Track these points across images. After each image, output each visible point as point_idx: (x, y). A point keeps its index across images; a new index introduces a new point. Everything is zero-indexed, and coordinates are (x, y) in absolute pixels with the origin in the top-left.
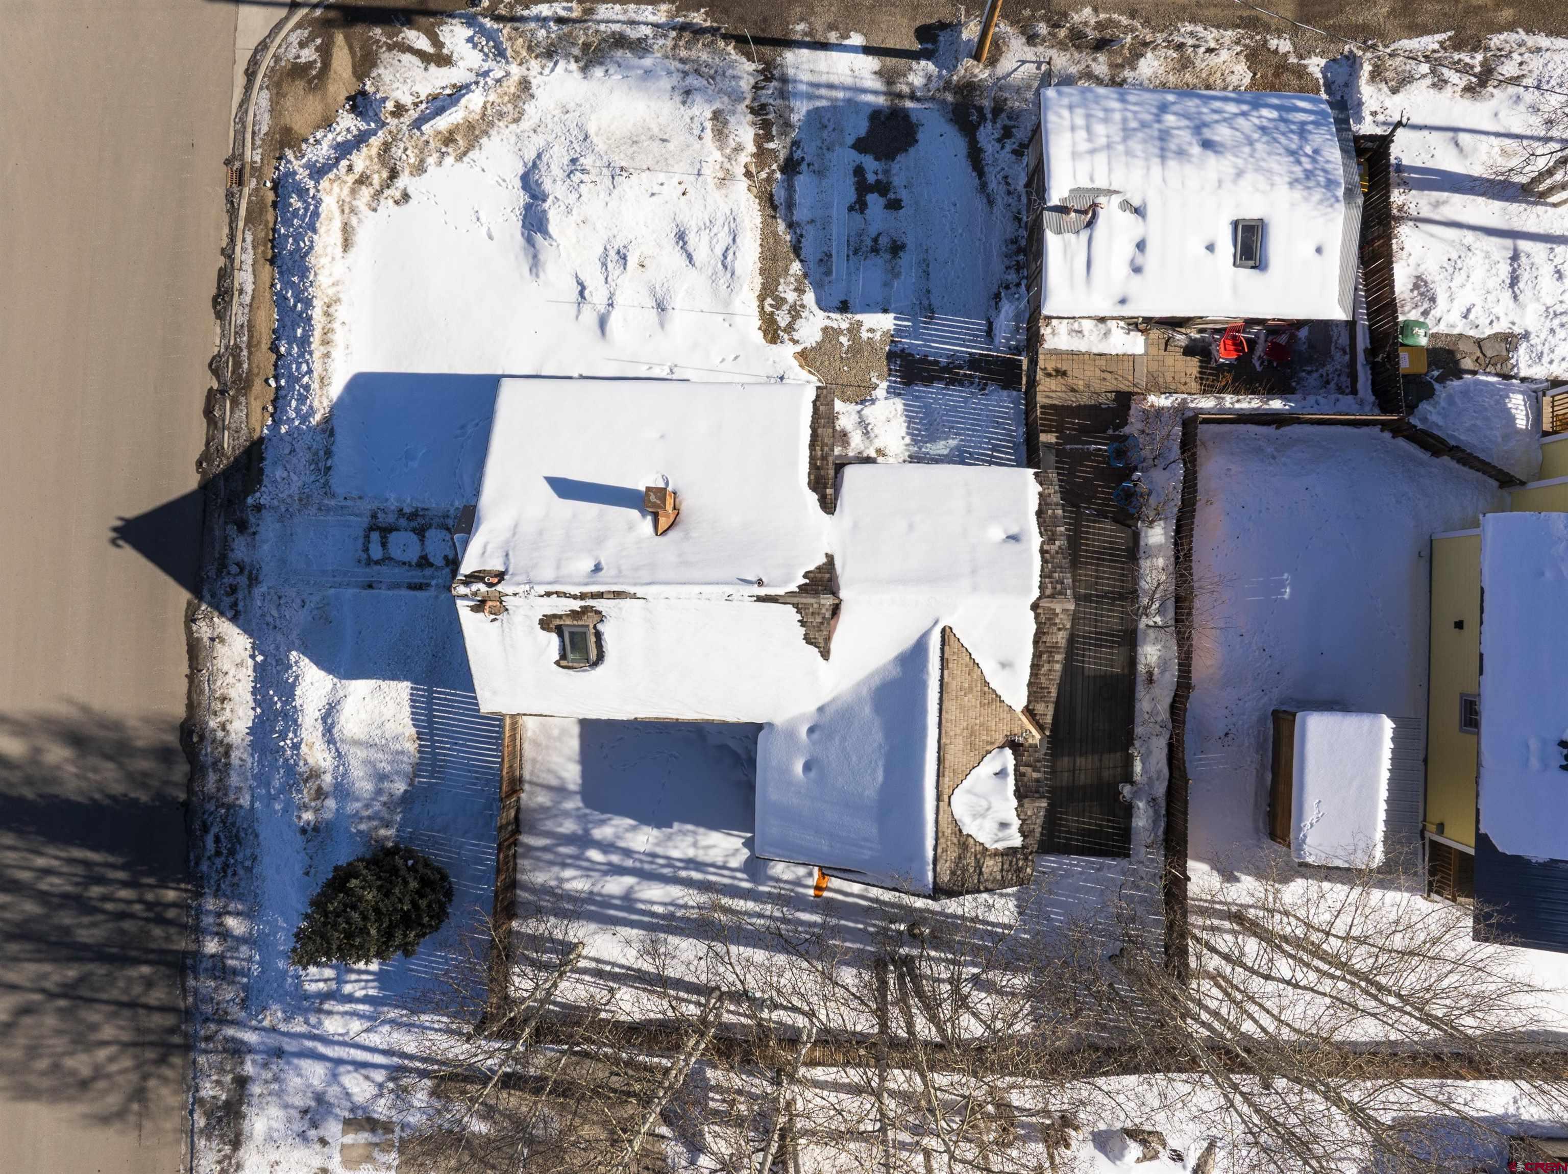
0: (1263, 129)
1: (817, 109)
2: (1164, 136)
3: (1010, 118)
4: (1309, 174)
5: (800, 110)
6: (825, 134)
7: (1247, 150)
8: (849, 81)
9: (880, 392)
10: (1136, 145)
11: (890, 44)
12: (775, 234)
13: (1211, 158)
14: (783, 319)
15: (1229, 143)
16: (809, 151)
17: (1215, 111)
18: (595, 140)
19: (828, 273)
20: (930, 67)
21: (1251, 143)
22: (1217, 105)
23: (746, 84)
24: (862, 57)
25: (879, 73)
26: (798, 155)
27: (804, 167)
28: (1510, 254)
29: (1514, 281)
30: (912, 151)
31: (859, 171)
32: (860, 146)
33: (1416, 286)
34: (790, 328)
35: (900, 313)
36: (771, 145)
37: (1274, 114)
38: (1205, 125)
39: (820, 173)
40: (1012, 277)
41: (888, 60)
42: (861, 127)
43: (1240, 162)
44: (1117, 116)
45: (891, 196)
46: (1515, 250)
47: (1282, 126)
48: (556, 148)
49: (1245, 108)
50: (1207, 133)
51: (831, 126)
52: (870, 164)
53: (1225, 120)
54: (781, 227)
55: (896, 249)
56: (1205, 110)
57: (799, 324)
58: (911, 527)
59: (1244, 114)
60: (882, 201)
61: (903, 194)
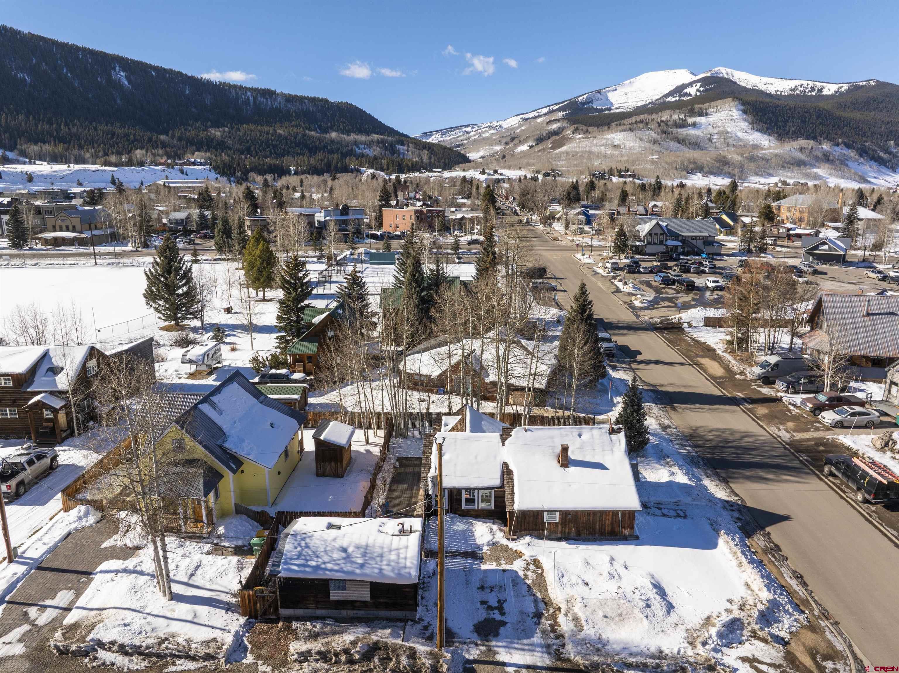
0: (318, 557)
1: (528, 638)
2: (364, 555)
3: (424, 633)
4: (303, 539)
5: (537, 639)
6: (522, 628)
7: (328, 548)
8: (512, 651)
9: (485, 548)
10: (378, 550)
11: (490, 667)
12: (541, 592)
13: (345, 545)
14: (532, 567)
15: (335, 551)
16: (530, 622)
17: (338, 564)
18: (641, 616)
19: (513, 580)
20: (467, 656)
21: (326, 551)
22: (336, 568)
23: (569, 647)
24: (506, 661)
25: (495, 653)
26: (535, 619)
27: (531, 615)
28: (193, 578)
29: (198, 567)
30: (476, 622)
31: (503, 614)
32: (504, 624)
33: (242, 568)
34: (529, 564)
35: (479, 570)
36: (549, 622)
37: (309, 563)
38: (344, 559)
39: (522, 613)
40: (426, 580)
41: (491, 659)
42: (502, 630)
43: (333, 544)
44: (385, 563)
45: (486, 606)
46: (190, 578)
47: (308, 558)
48: (661, 614)
49: (323, 566)
50: (344, 555)
51: (520, 631)
52: (496, 616)
53: (334, 560)
54: (539, 595)
55: (482, 588)
56: (343, 565)
57: (525, 566)
58: (476, 457)
59: (324, 563)
60: (490, 604)
61: (479, 605)
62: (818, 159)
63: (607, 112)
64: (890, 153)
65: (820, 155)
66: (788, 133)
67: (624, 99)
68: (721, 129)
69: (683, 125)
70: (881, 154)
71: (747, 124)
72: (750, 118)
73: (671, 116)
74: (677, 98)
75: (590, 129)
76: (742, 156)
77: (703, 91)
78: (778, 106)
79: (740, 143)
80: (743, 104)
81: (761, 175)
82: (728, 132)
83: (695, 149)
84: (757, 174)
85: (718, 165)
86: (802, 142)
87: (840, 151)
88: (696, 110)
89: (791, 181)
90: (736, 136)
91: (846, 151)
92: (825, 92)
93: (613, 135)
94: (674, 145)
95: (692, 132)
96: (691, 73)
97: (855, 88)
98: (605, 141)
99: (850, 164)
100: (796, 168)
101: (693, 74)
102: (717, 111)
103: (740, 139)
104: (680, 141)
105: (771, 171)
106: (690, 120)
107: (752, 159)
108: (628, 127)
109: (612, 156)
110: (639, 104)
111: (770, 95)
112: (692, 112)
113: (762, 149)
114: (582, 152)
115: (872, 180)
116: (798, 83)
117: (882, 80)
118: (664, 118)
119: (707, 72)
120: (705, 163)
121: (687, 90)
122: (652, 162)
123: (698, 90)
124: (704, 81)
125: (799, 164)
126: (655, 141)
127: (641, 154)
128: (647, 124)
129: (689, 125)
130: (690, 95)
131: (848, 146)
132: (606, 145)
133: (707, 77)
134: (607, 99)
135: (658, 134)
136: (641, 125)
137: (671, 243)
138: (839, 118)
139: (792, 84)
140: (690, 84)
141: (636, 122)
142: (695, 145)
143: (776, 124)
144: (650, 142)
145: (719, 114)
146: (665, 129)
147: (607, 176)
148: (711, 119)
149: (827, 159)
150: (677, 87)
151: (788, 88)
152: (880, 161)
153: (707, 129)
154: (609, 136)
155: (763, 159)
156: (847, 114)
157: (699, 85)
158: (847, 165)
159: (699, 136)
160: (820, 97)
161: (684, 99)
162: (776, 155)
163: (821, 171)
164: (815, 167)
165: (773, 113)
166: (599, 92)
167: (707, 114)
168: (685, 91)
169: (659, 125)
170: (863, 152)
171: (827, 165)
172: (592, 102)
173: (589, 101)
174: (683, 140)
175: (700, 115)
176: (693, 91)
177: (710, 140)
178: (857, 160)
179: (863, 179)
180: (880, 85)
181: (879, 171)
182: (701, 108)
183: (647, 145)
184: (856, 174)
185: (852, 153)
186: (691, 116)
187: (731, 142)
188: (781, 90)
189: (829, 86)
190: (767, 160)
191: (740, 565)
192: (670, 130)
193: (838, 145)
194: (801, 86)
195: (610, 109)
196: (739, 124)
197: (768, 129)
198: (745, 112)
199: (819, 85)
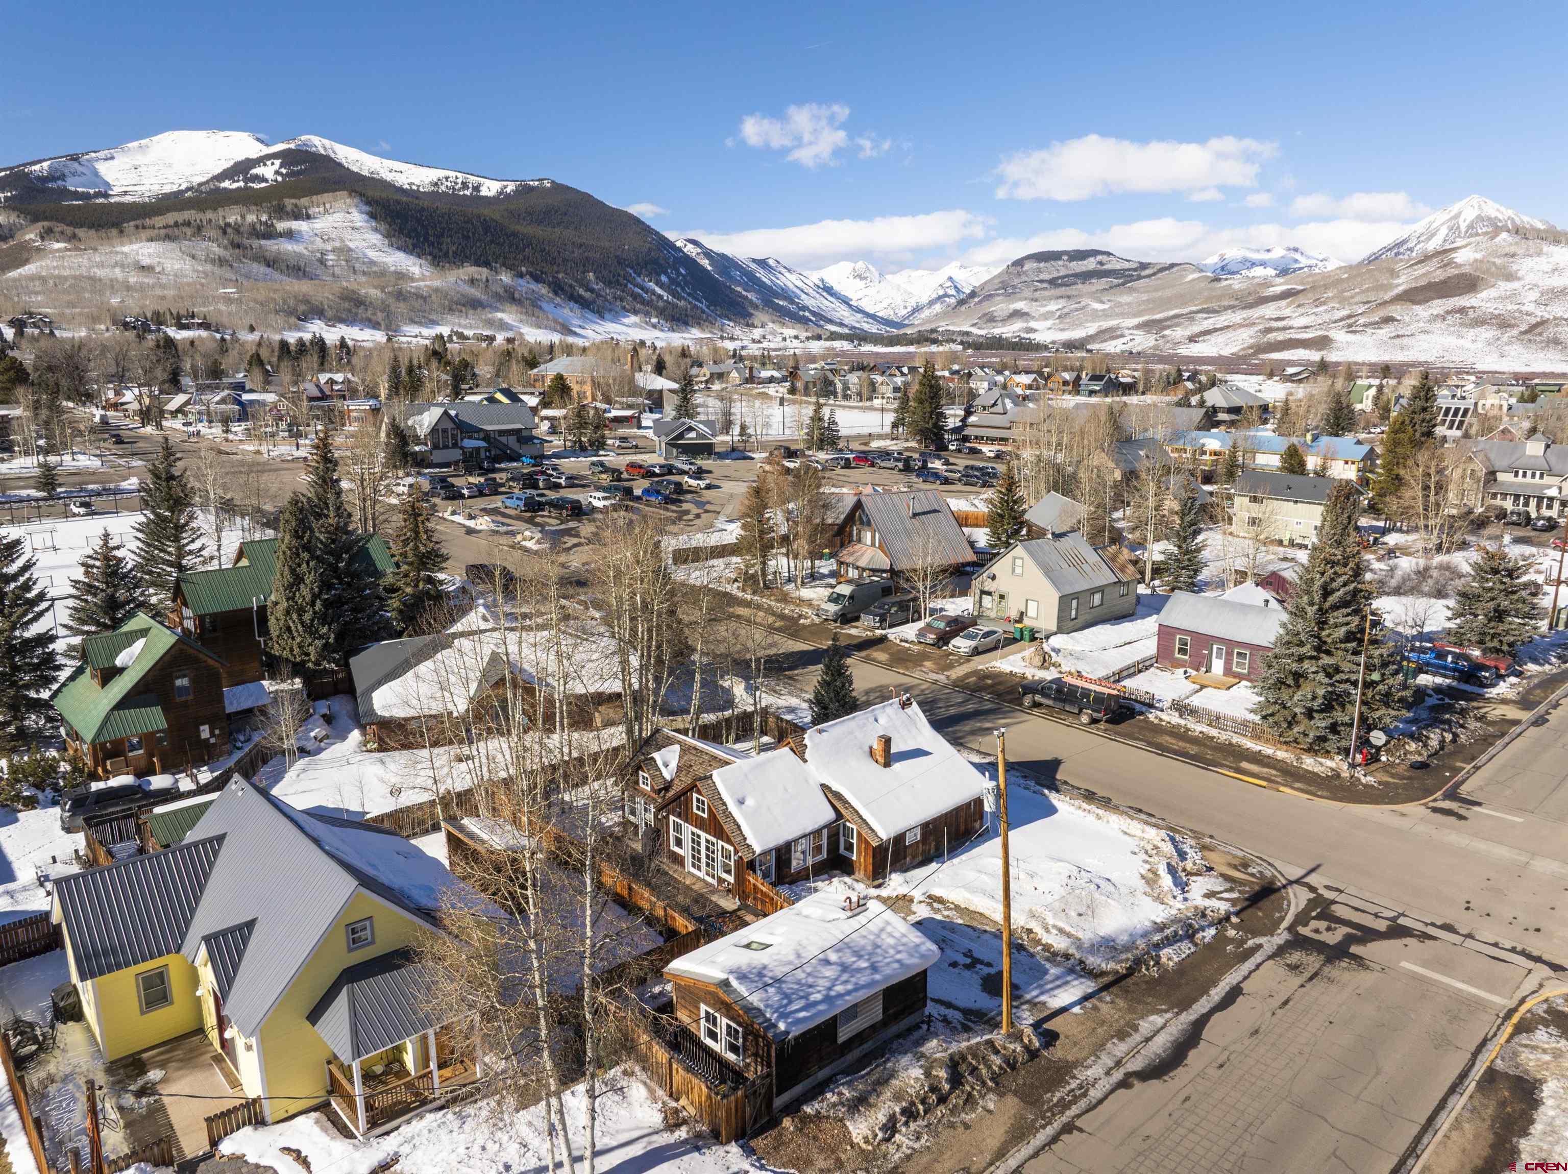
0: (811, 986)
7: (808, 970)
14: (938, 905)
15: (821, 969)
19: (944, 928)
21: (810, 975)
24: (1057, 1008)
34: (930, 904)
37: (812, 999)
38: (843, 971)
47: (801, 994)
49: (832, 993)
50: (835, 968)
53: (835, 980)
57: (930, 908)
59: (829, 989)
62: (498, 297)
63: (101, 200)
64: (592, 291)
65: (501, 291)
66: (446, 255)
67: (132, 178)
68: (337, 244)
69: (270, 234)
70: (581, 291)
71: (379, 236)
72: (383, 227)
73: (243, 217)
74: (241, 184)
75: (80, 232)
76: (383, 291)
77: (287, 175)
78: (423, 209)
79: (374, 269)
80: (368, 203)
81: (420, 324)
82: (350, 250)
83: (298, 278)
84: (413, 322)
85: (347, 305)
86: (470, 270)
87: (526, 286)
88: (289, 208)
89: (469, 333)
90: (365, 256)
91: (534, 286)
92: (484, 192)
93: (135, 247)
94: (259, 269)
95: (288, 247)
96: (258, 140)
97: (525, 190)
98: (118, 258)
99: (544, 305)
100: (471, 312)
101: (262, 142)
102: (326, 211)
103: (372, 263)
104: (271, 262)
105: (434, 317)
106: (281, 226)
107: (400, 296)
108: (163, 232)
109: (141, 288)
110: (167, 189)
111: (401, 190)
112: (281, 212)
113: (412, 279)
114: (75, 277)
115: (578, 330)
116: (442, 173)
117: (558, 181)
118: (231, 220)
119: (288, 141)
120: (325, 302)
121: (258, 171)
122: (228, 300)
123: (277, 173)
124: (287, 157)
125: (474, 305)
126: (221, 262)
127: (202, 285)
128: (199, 228)
129: (281, 235)
130: (264, 180)
131: (537, 279)
132: (122, 266)
133: (289, 150)
134: (96, 174)
135: (226, 248)
136: (189, 231)
137: (469, 443)
138: (514, 234)
139: (433, 174)
140: (262, 160)
141: (176, 224)
142: (298, 269)
143: (426, 239)
144: (213, 262)
145: (329, 218)
146: (237, 239)
147: (153, 328)
148: (317, 226)
149: (510, 297)
150: (237, 165)
151: (427, 181)
152: (584, 304)
153: (312, 243)
154: (126, 249)
155: (418, 296)
156: (526, 229)
157: (278, 162)
158: (540, 308)
159: (300, 255)
160: (477, 199)
161: (256, 186)
162: (437, 290)
163: (508, 316)
164: (498, 310)
165: (418, 221)
166: (75, 158)
167: (308, 217)
168: (254, 171)
169: (225, 233)
170: (557, 288)
171: (514, 308)
172: (63, 177)
173: (54, 176)
174: (274, 262)
175: (297, 217)
176: (268, 171)
177: (322, 262)
178: (552, 301)
179: (566, 330)
180: (558, 188)
181: (583, 317)
182: (296, 206)
183: (209, 267)
184: (556, 321)
185: (543, 290)
186: (280, 219)
187: (357, 266)
188: (417, 182)
189: (488, 183)
190: (424, 299)
191: (1099, 817)
192: (246, 242)
193: (521, 275)
194: (447, 178)
195: (106, 196)
196: (367, 236)
197: (415, 246)
198: (372, 216)
199: (473, 180)
